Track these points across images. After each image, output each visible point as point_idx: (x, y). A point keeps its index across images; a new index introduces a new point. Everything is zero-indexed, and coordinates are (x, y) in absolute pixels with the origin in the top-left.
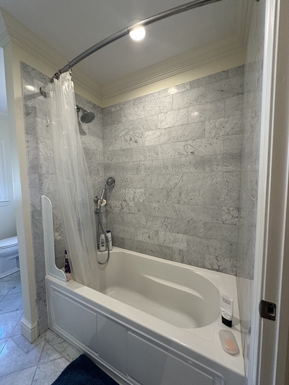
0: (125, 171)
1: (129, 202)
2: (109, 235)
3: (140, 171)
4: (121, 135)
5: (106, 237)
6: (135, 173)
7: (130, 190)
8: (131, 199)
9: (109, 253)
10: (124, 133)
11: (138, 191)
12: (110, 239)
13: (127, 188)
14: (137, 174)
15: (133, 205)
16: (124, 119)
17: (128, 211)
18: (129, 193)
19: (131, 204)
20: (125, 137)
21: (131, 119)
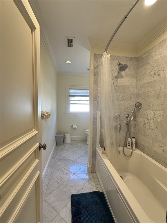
0: (149, 98)
1: (150, 121)
2: (134, 140)
3: (160, 98)
4: (148, 72)
5: (132, 141)
6: (156, 99)
7: (151, 111)
8: (152, 118)
9: (132, 151)
10: (150, 71)
11: (157, 112)
12: (134, 143)
13: (149, 110)
14: (158, 99)
15: (153, 123)
16: (151, 60)
17: (149, 127)
18: (151, 114)
19: (151, 122)
20: (151, 73)
21: (156, 58)
